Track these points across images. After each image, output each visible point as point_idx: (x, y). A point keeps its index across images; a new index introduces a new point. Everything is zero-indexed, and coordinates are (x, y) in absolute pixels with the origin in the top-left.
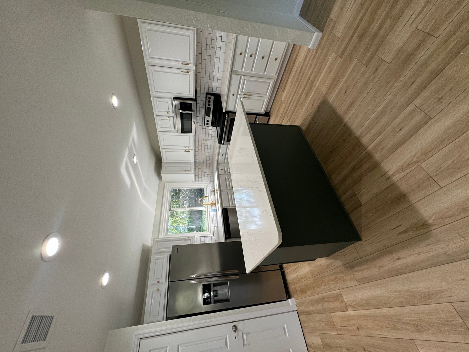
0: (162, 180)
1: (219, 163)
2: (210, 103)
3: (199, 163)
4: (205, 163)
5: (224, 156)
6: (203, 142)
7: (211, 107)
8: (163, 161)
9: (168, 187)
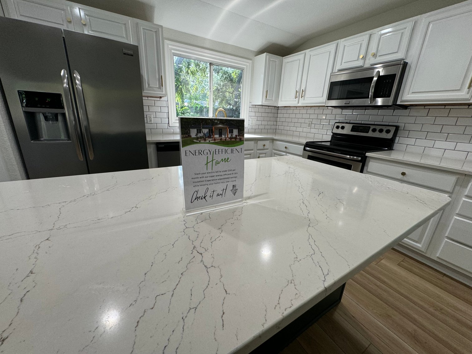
0: (255, 56)
1: (274, 142)
2: (377, 132)
3: (276, 115)
4: (275, 123)
5: (285, 150)
6: (307, 121)
7: (370, 134)
8: (285, 58)
9: (244, 65)
